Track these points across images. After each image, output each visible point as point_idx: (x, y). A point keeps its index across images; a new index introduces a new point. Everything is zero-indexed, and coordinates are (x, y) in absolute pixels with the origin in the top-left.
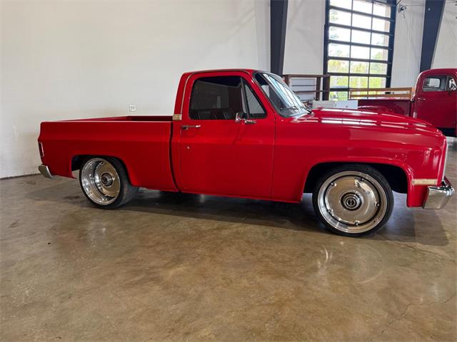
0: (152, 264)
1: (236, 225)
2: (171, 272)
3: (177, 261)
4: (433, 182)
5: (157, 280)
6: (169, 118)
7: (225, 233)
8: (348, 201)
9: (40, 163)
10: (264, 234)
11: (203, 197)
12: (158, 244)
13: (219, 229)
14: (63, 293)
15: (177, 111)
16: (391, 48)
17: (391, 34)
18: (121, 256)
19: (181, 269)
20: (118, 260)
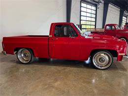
0: (49, 81)
1: (69, 68)
2: (56, 84)
3: (56, 80)
4: (124, 54)
5: (53, 87)
6: (48, 36)
7: (66, 70)
8: (101, 60)
9: (2, 50)
10: (78, 70)
11: (51, 59)
12: (48, 75)
13: (64, 69)
14: (23, 94)
15: (50, 34)
16: (96, 18)
17: (96, 14)
18: (37, 79)
19: (59, 83)
20: (37, 81)
